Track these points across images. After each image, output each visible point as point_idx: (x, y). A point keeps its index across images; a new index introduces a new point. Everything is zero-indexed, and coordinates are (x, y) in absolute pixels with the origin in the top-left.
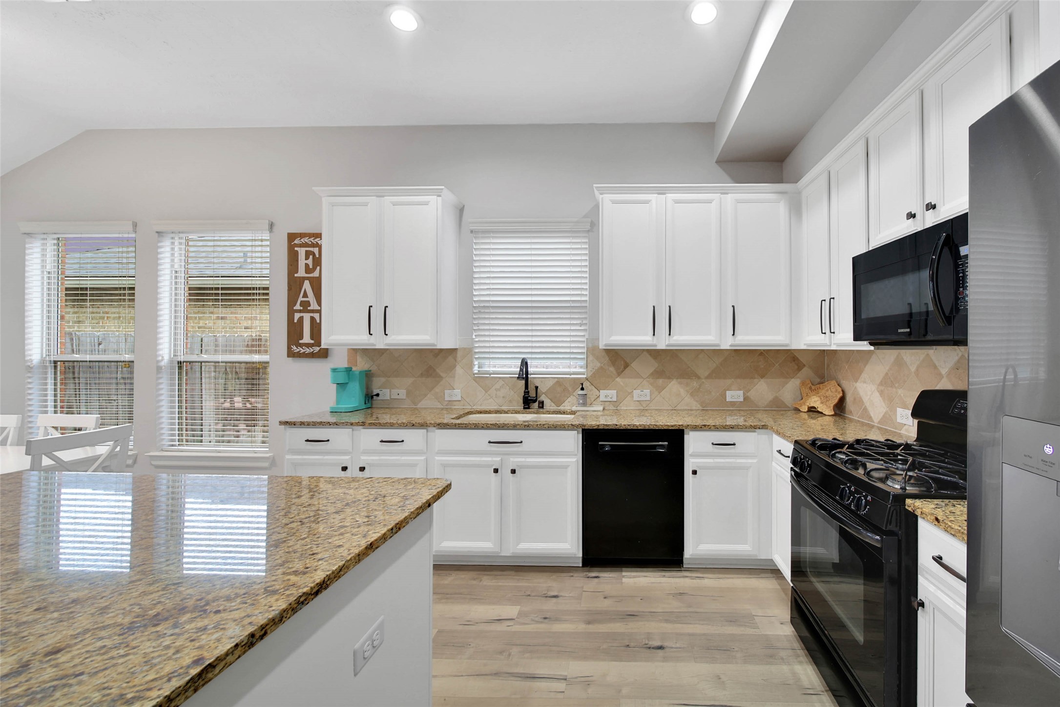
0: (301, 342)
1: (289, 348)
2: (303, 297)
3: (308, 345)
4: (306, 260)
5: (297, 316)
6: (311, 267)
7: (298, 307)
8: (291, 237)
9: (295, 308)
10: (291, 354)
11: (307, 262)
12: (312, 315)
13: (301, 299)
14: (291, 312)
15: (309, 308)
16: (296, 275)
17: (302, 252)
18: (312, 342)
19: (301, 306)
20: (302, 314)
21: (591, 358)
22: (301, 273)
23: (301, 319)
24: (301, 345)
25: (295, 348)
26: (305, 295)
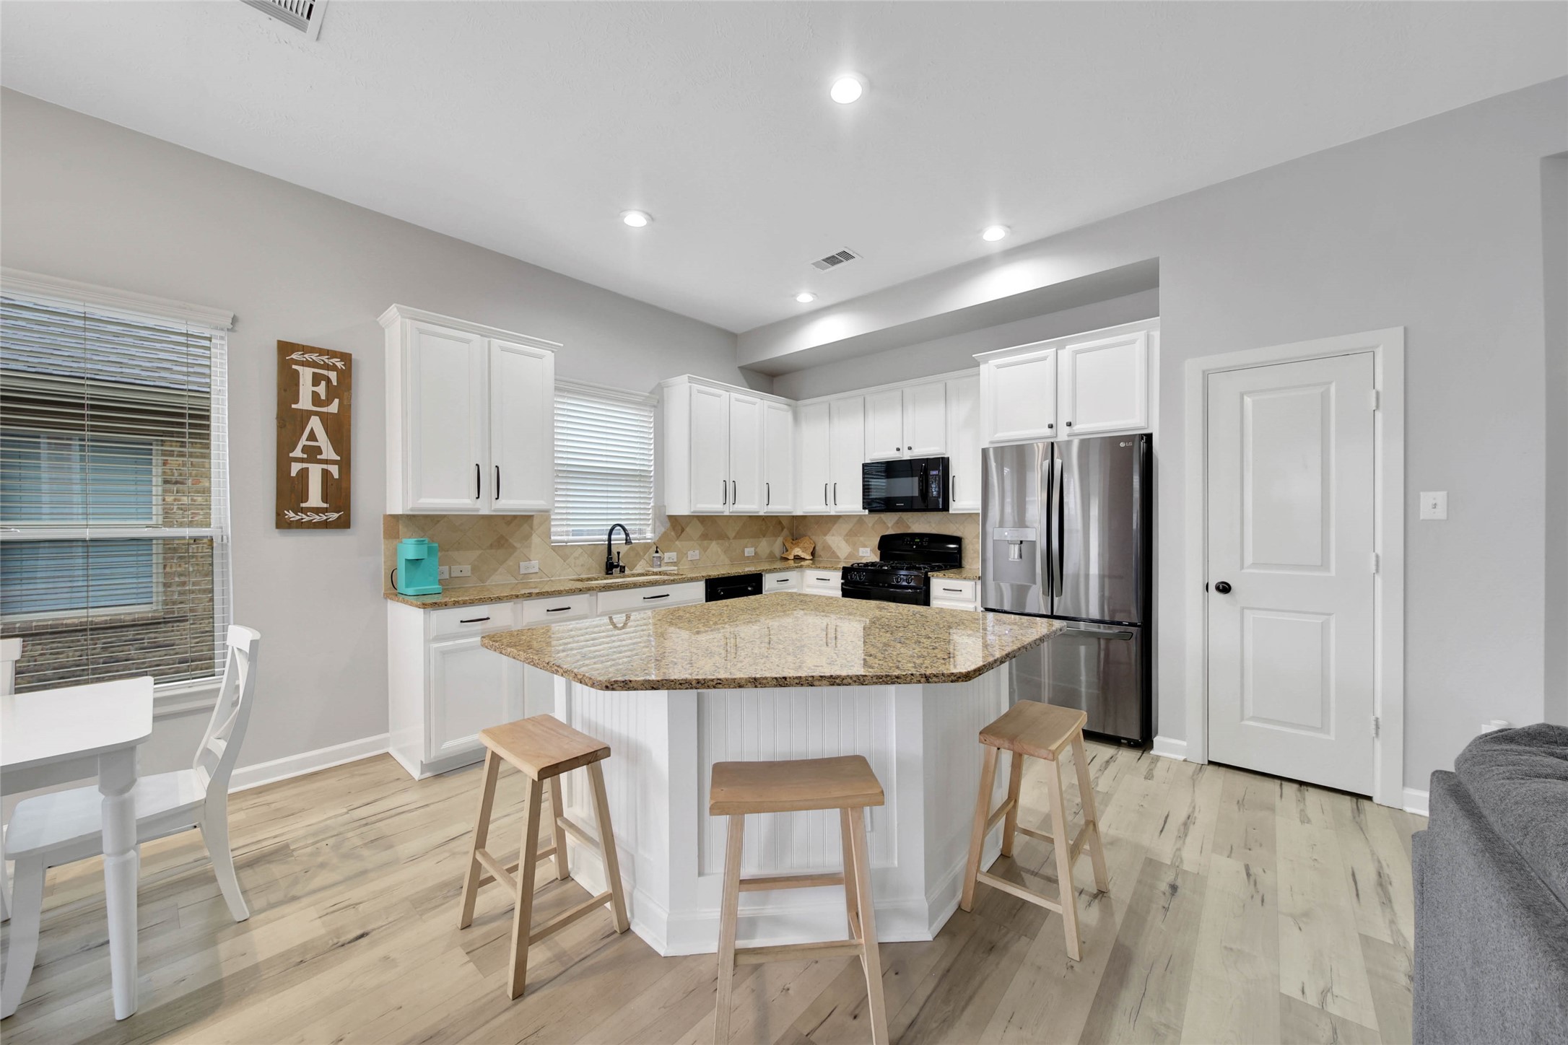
0: (303, 505)
1: (280, 515)
2: (307, 440)
3: (317, 511)
4: (314, 385)
5: (295, 468)
6: (323, 397)
7: (297, 453)
8: (285, 348)
9: (291, 455)
10: (282, 523)
11: (315, 389)
12: (325, 466)
13: (303, 441)
14: (283, 462)
15: (319, 457)
16: (293, 406)
17: (306, 374)
18: (325, 505)
19: (303, 451)
20: (305, 465)
21: (658, 524)
22: (305, 403)
23: (304, 474)
24: (304, 511)
25: (291, 514)
26: (312, 437)
